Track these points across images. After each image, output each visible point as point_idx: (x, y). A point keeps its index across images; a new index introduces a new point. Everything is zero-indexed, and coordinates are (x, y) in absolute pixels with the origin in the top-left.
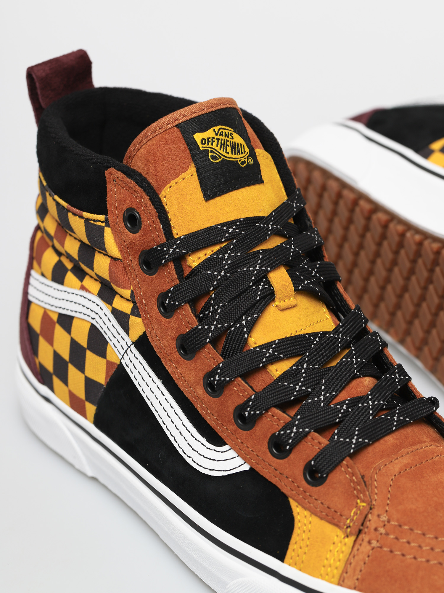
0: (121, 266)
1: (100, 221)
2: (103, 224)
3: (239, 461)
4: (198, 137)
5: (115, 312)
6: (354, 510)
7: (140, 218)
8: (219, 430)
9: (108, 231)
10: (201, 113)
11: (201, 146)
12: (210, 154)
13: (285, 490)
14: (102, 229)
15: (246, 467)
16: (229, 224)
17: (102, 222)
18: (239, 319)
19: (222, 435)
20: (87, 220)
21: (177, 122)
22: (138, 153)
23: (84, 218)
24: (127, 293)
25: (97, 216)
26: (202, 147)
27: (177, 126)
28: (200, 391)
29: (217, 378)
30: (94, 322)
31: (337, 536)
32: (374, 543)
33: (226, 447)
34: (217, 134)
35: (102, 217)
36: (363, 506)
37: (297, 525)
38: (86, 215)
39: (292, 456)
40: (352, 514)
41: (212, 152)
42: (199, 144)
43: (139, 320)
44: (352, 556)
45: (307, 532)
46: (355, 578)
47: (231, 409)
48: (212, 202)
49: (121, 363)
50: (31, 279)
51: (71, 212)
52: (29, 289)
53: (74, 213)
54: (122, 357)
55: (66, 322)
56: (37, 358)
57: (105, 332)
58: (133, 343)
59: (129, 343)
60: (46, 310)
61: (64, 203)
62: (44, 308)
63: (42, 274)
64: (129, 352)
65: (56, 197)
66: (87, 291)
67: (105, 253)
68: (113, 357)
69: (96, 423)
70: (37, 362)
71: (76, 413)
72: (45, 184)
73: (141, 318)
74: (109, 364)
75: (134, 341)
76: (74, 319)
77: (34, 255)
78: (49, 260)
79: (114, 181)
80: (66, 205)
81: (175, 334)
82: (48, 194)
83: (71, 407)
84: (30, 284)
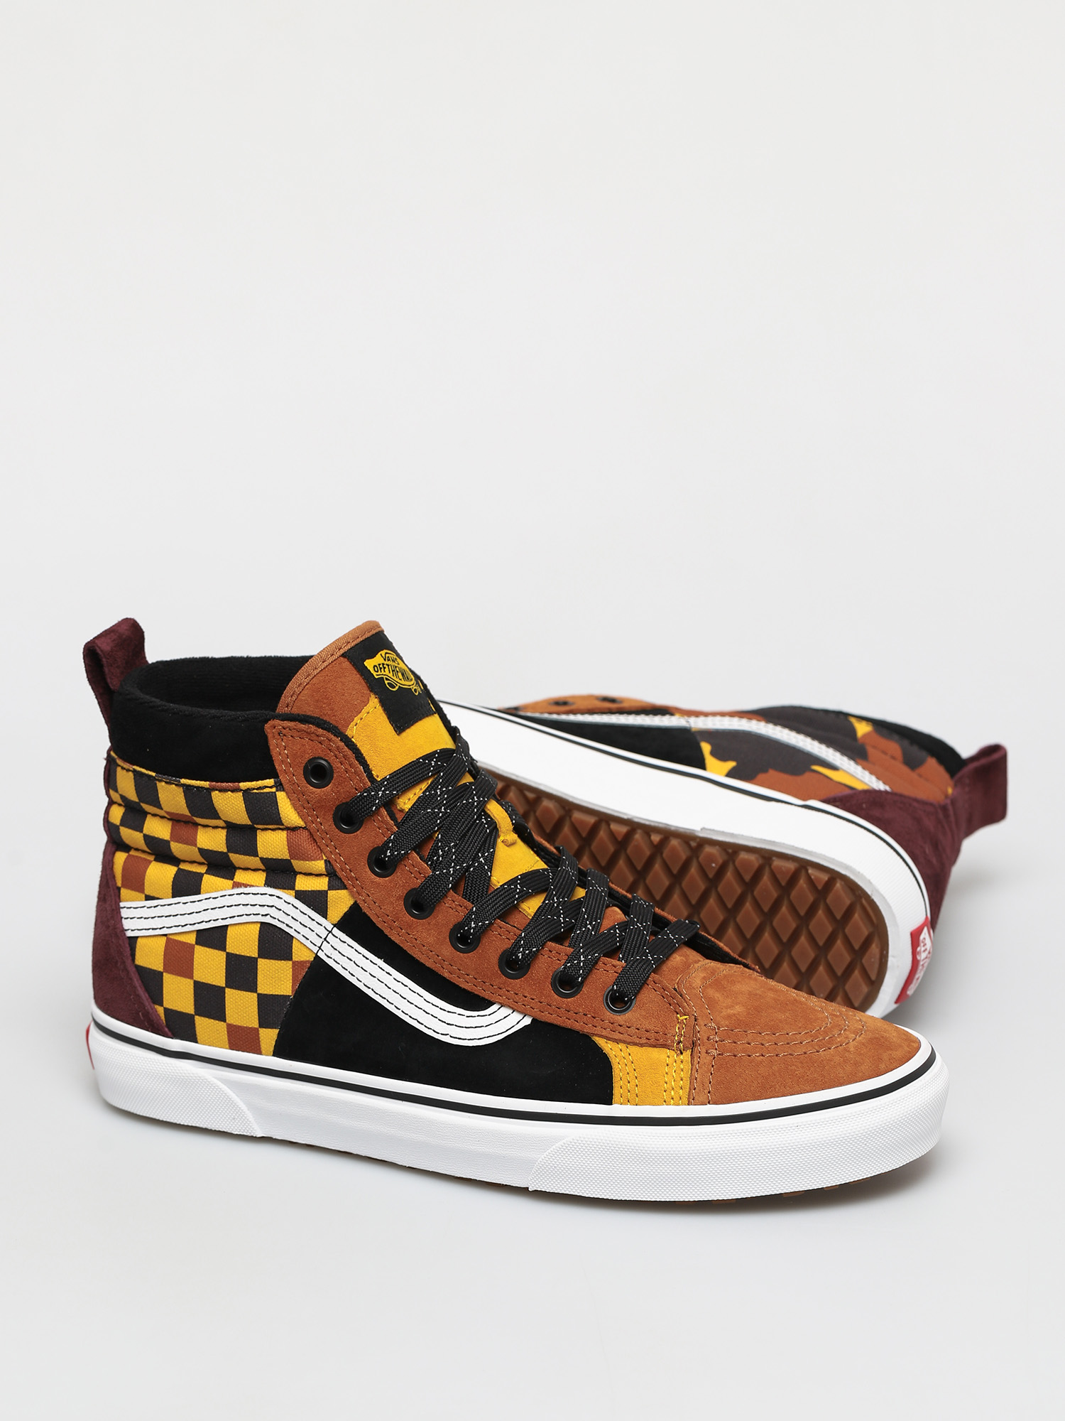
0: (305, 833)
1: (268, 787)
2: (274, 790)
3: (516, 1017)
4: (369, 664)
5: (302, 896)
6: (678, 1025)
7: (331, 767)
8: (478, 990)
9: (281, 797)
10: (362, 639)
11: (375, 674)
12: (386, 682)
13: (587, 1029)
14: (274, 796)
15: (527, 1021)
16: (429, 757)
17: (271, 787)
18: (476, 858)
19: (486, 995)
20: (246, 792)
21: (342, 651)
22: (300, 697)
23: (242, 790)
24: (320, 865)
25: (263, 781)
26: (377, 675)
27: (343, 655)
28: (447, 950)
29: (473, 925)
30: (268, 920)
31: (668, 1057)
32: (715, 1052)
33: (495, 1007)
34: (385, 660)
35: (270, 782)
36: (686, 1019)
37: (614, 1061)
38: (244, 785)
39: (585, 989)
40: (677, 1030)
41: (387, 679)
42: (372, 672)
43: (343, 893)
44: (694, 1071)
45: (629, 1064)
46: (706, 1091)
47: (494, 960)
48: (404, 734)
49: (317, 957)
50: (124, 913)
51: (217, 790)
52: (127, 924)
53: (222, 790)
54: (320, 948)
55: (213, 937)
56: (161, 1005)
57: (287, 925)
58: (335, 926)
59: (330, 927)
60: (171, 937)
61: (203, 782)
62: (165, 935)
63: (148, 898)
64: (330, 938)
65: (183, 781)
66: (246, 886)
67: (276, 826)
68: (301, 954)
69: (279, 1052)
70: (160, 1010)
71: (240, 1052)
72: (154, 774)
73: (347, 889)
74: (297, 966)
75: (335, 922)
76: (229, 928)
77: (119, 884)
78: (160, 874)
79: (279, 734)
80: (206, 784)
81: (402, 892)
82: (163, 784)
83: (230, 1048)
84: (125, 919)
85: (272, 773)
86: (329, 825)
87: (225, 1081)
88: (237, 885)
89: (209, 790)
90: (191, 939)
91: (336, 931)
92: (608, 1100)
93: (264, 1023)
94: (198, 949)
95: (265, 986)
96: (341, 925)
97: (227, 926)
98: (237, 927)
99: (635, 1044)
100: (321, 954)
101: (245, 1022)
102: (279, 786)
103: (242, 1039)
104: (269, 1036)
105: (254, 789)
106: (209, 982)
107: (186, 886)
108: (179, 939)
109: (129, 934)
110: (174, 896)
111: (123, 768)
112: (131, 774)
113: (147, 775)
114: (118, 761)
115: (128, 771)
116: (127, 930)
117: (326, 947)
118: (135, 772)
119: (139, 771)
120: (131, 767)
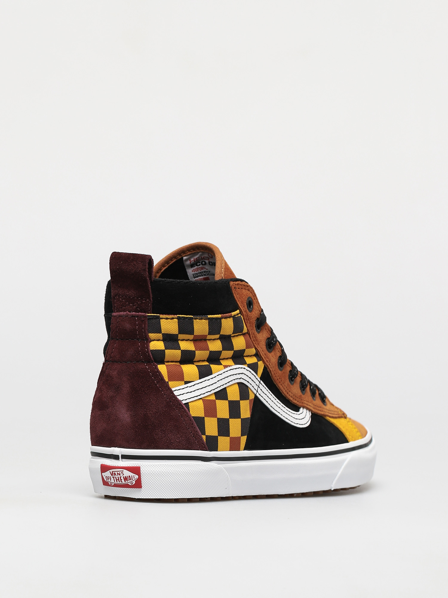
3: (308, 413)
7: (252, 301)
8: (297, 403)
14: (241, 318)
15: (311, 414)
19: (299, 404)
23: (232, 316)
24: (254, 350)
28: (289, 384)
33: (302, 409)
35: (238, 311)
38: (233, 314)
43: (261, 362)
49: (256, 396)
50: (176, 393)
52: (180, 398)
53: (226, 318)
54: (257, 391)
55: (222, 394)
56: (205, 435)
57: (248, 382)
60: (203, 399)
61: (218, 315)
62: (201, 399)
63: (186, 383)
64: (260, 386)
65: (209, 316)
66: (230, 366)
67: (238, 334)
68: (251, 395)
69: (247, 447)
71: (234, 451)
72: (192, 316)
73: (262, 360)
74: (250, 402)
75: (260, 377)
76: (227, 388)
77: (167, 380)
78: (189, 370)
80: (219, 316)
81: (277, 359)
82: (198, 320)
83: (230, 450)
84: (178, 396)
85: (238, 307)
88: (225, 367)
89: (220, 319)
90: (213, 397)
91: (261, 382)
93: (242, 434)
94: (218, 402)
95: (243, 414)
96: (262, 378)
97: (225, 388)
98: (231, 387)
99: (335, 417)
100: (257, 394)
101: (236, 435)
102: (241, 313)
103: (234, 445)
104: (244, 440)
105: (235, 316)
106: (223, 418)
107: (204, 372)
108: (208, 399)
109: (184, 402)
110: (200, 378)
111: (167, 319)
112: (176, 320)
113: (187, 318)
114: (161, 316)
115: (173, 319)
116: (182, 401)
117: (259, 390)
118: (179, 318)
119: (182, 317)
120: (176, 316)
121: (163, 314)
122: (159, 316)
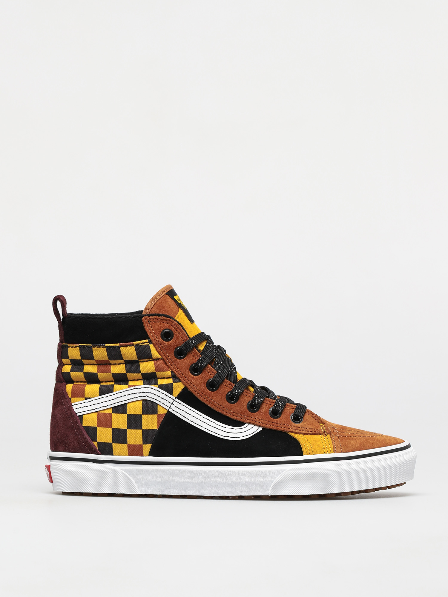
0: (162, 361)
1: (146, 343)
2: (148, 344)
3: (256, 428)
4: (175, 298)
5: (161, 387)
6: (321, 427)
7: (173, 332)
8: (238, 419)
9: (151, 346)
10: (169, 290)
13: (286, 429)
14: (148, 346)
15: (261, 429)
19: (242, 420)
20: (136, 346)
21: (166, 292)
22: (152, 309)
23: (134, 345)
24: (169, 373)
25: (143, 341)
27: (166, 294)
28: (225, 403)
29: (236, 391)
30: (146, 398)
31: (321, 437)
32: (338, 435)
33: (246, 425)
35: (146, 341)
36: (323, 425)
37: (300, 441)
38: (135, 343)
39: (283, 415)
42: (177, 300)
43: (180, 384)
44: (333, 441)
45: (306, 441)
46: (340, 448)
47: (245, 406)
49: (168, 411)
50: (74, 407)
51: (123, 346)
52: (76, 411)
53: (124, 346)
54: (170, 407)
55: (121, 409)
56: (96, 441)
57: (155, 399)
58: (176, 398)
59: (174, 398)
60: (101, 412)
61: (115, 344)
62: (97, 412)
63: (86, 399)
64: (174, 403)
65: (106, 345)
66: (135, 386)
68: (161, 411)
69: (151, 454)
70: (96, 444)
71: (134, 456)
72: (91, 345)
73: (181, 382)
74: (159, 416)
75: (176, 396)
76: (128, 404)
77: (70, 396)
78: (92, 389)
79: (148, 322)
80: (118, 344)
81: (205, 381)
82: (96, 348)
83: (129, 455)
84: (75, 409)
85: (147, 337)
86: (172, 356)
87: (125, 470)
88: (130, 386)
89: (119, 347)
90: (110, 411)
91: (177, 400)
92: (301, 454)
93: (145, 442)
94: (114, 415)
95: (145, 426)
96: (179, 397)
98: (132, 403)
99: (306, 434)
100: (170, 410)
101: (136, 443)
102: (150, 342)
103: (135, 450)
104: (147, 448)
105: (140, 344)
106: (119, 428)
107: (105, 391)
108: (104, 412)
109: (78, 414)
110: (100, 395)
111: (72, 347)
112: (78, 348)
113: (86, 346)
114: (69, 345)
115: (76, 347)
116: (77, 413)
117: (172, 407)
118: (80, 347)
119: (83, 345)
120: (78, 345)
121: (70, 343)
122: (68, 345)
